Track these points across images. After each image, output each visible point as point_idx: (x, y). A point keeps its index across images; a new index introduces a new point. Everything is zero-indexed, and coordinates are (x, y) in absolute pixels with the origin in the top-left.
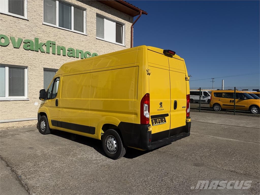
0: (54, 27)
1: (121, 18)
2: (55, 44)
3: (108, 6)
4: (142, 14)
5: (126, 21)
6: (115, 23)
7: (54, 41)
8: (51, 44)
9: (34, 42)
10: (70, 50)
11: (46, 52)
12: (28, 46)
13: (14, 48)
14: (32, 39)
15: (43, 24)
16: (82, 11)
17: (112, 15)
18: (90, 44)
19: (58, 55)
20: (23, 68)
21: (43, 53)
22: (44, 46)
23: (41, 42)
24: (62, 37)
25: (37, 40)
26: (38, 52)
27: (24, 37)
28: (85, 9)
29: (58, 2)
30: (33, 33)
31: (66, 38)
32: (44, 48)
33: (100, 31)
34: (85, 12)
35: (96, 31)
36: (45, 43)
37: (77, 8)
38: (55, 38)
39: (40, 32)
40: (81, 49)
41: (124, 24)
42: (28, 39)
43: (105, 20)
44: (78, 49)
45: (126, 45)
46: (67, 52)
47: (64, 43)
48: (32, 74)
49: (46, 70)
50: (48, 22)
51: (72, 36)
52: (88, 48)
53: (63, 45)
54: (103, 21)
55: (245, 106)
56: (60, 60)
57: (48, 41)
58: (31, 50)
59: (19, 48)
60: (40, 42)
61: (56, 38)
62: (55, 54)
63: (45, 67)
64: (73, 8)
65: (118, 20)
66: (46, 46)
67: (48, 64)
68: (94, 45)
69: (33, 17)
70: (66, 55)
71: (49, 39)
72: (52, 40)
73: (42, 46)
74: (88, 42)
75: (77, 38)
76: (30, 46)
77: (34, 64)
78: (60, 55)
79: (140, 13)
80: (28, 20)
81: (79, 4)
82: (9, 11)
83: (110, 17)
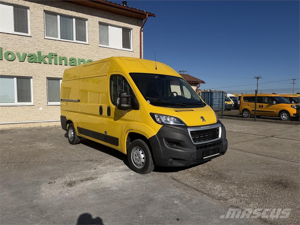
0: (55, 40)
1: (127, 23)
2: (57, 56)
3: (111, 13)
4: (148, 16)
5: (134, 26)
6: (121, 29)
7: (56, 53)
8: (52, 55)
9: (37, 55)
10: (72, 60)
11: (48, 63)
12: (31, 59)
13: (20, 61)
14: (35, 52)
15: (44, 39)
16: (84, 21)
17: (116, 21)
18: (92, 52)
19: (60, 65)
20: (29, 78)
21: (46, 64)
22: (46, 58)
23: (44, 54)
24: (63, 48)
25: (39, 53)
26: (41, 63)
27: (28, 51)
28: (87, 20)
29: (59, 16)
30: (35, 47)
31: (67, 49)
32: (47, 60)
33: (104, 39)
34: (87, 22)
35: (99, 39)
36: (47, 55)
37: (79, 19)
38: (56, 49)
39: (42, 46)
40: (82, 57)
41: (132, 29)
42: (32, 53)
43: (109, 27)
44: (80, 58)
45: (134, 50)
46: (68, 61)
47: (66, 53)
48: (36, 83)
49: (49, 79)
50: (51, 36)
51: (73, 46)
52: (91, 56)
53: (65, 56)
54: (108, 28)
55: (274, 112)
56: (62, 70)
57: (50, 54)
58: (35, 62)
59: (24, 61)
60: (42, 54)
61: (58, 49)
62: (57, 64)
63: (48, 76)
64: (74, 20)
65: (123, 26)
66: (48, 57)
67: (50, 74)
68: (97, 53)
69: (36, 33)
70: (68, 64)
71: (51, 52)
72: (54, 52)
73: (44, 58)
74: (90, 50)
75: (78, 48)
76: (33, 59)
77: (38, 74)
78: (62, 65)
79: (146, 15)
80: (31, 37)
81: (79, 15)
82: (15, 31)
83: (114, 24)
